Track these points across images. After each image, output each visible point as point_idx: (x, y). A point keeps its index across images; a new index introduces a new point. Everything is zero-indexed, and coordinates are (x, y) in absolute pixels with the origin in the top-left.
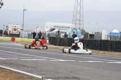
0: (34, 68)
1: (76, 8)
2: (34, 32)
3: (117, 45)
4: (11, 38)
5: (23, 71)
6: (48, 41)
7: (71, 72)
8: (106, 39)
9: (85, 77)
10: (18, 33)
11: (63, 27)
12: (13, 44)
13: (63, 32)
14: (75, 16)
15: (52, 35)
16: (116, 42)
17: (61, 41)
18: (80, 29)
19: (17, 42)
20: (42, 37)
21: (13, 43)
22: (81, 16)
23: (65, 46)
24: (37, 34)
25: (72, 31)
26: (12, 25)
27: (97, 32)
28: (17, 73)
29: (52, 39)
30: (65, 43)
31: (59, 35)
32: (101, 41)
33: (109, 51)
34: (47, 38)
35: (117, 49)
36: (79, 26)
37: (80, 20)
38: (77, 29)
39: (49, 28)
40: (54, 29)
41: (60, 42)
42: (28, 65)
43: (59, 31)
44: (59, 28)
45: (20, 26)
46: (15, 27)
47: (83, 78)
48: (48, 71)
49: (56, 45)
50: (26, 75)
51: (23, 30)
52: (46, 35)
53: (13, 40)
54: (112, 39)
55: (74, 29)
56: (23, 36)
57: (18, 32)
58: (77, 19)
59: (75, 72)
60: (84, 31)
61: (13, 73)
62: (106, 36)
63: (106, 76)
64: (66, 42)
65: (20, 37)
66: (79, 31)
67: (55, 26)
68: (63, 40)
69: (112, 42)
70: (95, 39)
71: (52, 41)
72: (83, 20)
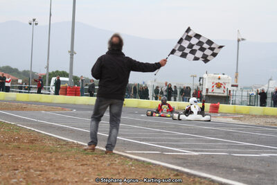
2: (263, 90)
4: (211, 106)
10: (225, 94)
19: (225, 115)
21: (215, 117)
24: (269, 96)
26: (213, 75)
42: (252, 167)
45: (230, 78)
46: (219, 79)
51: (237, 86)
56: (238, 100)
57: (226, 90)
65: (231, 102)
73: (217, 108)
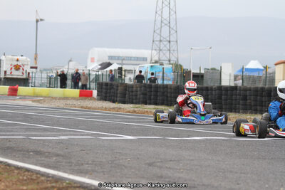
0: (63, 156)
1: (159, 12)
2: (63, 72)
3: (258, 97)
4: (9, 89)
5: (36, 165)
6: (95, 93)
7: (150, 165)
8: (232, 85)
9: (181, 175)
10: (24, 77)
11: (130, 58)
12: (12, 101)
13: (130, 71)
14: (158, 31)
15: (104, 77)
16: (256, 90)
17: (127, 92)
18: (170, 61)
19: (24, 98)
20: (80, 84)
21: (14, 100)
22: (172, 32)
23: (136, 103)
24: (69, 77)
25: (152, 66)
26: (10, 57)
27: (212, 69)
28: (23, 170)
29: (104, 87)
30: (136, 95)
31: (120, 77)
32: (220, 88)
33: (239, 112)
34: (93, 85)
35: (259, 108)
36: (168, 56)
37: (170, 42)
38: (164, 62)
39: (98, 61)
40: (109, 64)
41: (124, 95)
42: (50, 150)
43: (120, 69)
44: (120, 62)
45: (28, 59)
46: (18, 60)
47: (179, 178)
48: (95, 164)
49: (114, 102)
50: (43, 175)
51: (36, 68)
52: (92, 78)
53: (13, 92)
54: (245, 84)
55: (156, 62)
56: (38, 82)
57: (24, 72)
58: (162, 38)
59: (158, 164)
60: (181, 66)
61: (13, 170)
62: (232, 78)
63: (231, 172)
64: (139, 93)
65: (30, 85)
66: (168, 67)
67: (111, 58)
68: (130, 89)
69: (246, 90)
70: (205, 85)
71: (106, 93)
72: (177, 42)
73: (16, 90)
